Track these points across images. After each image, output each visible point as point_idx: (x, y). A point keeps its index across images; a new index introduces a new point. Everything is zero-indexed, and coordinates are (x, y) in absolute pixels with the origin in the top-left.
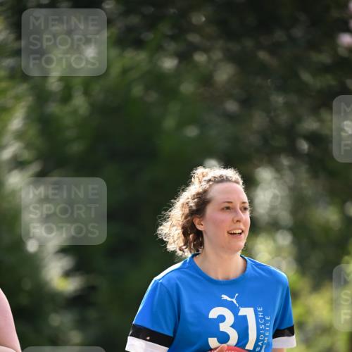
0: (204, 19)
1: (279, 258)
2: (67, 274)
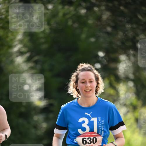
1: (129, 93)
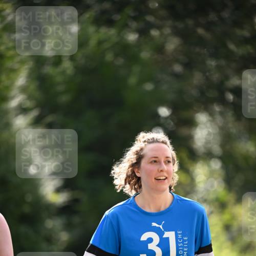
0: (157, 5)
1: (212, 179)
2: (58, 190)
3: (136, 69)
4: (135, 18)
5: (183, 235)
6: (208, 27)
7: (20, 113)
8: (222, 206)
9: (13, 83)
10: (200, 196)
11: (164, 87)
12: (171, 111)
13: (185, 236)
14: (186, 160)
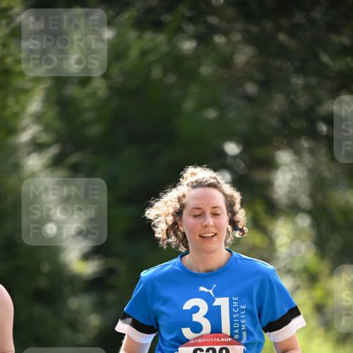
2: (86, 257)
3: (194, 89)
4: (191, 20)
5: (240, 303)
6: (293, 31)
7: (34, 151)
8: (312, 278)
9: (23, 109)
10: (281, 264)
11: (233, 114)
12: (241, 147)
13: (243, 304)
14: (262, 215)
